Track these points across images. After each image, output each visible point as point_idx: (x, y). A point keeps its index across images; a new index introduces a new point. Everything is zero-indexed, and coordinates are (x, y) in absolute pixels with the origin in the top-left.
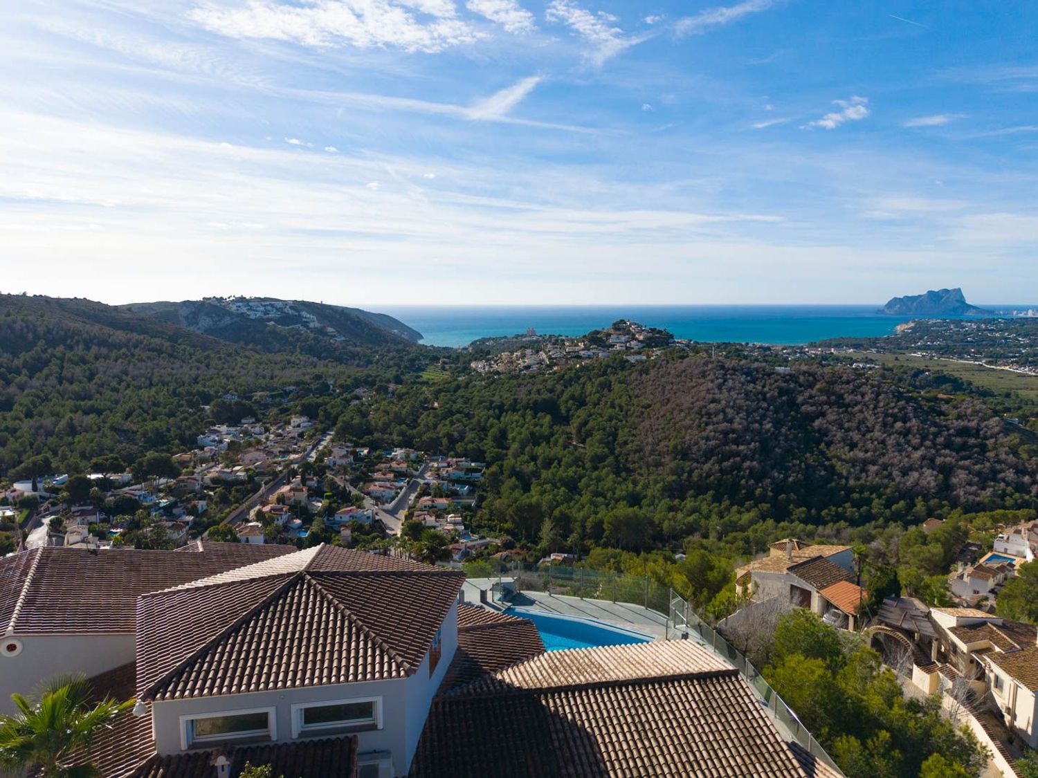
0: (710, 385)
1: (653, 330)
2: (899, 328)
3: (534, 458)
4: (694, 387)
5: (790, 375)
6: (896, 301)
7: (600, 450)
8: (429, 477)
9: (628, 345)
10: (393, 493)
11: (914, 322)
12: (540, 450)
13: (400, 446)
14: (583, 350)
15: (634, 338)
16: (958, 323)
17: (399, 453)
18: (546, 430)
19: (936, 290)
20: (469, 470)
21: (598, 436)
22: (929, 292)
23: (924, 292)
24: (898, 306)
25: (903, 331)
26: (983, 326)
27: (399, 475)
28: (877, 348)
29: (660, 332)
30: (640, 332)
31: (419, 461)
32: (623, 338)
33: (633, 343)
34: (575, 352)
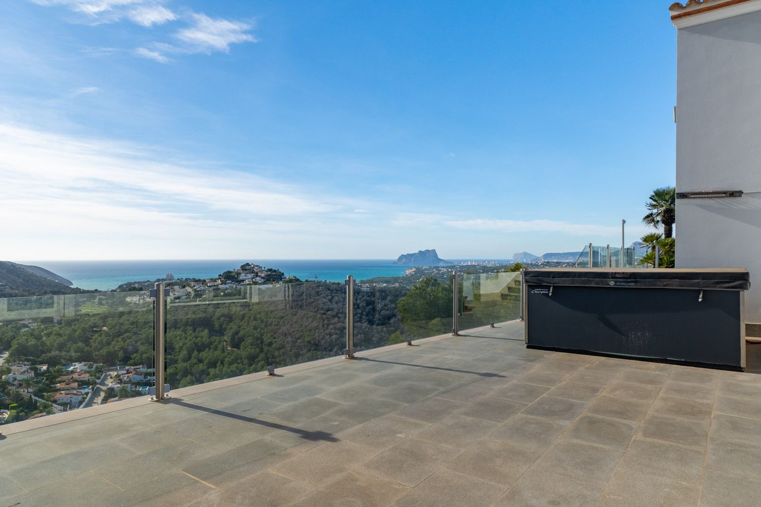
0: (325, 300)
1: (270, 270)
2: (407, 271)
3: (200, 361)
4: (313, 302)
5: (370, 292)
6: (403, 257)
7: (252, 351)
8: (110, 383)
9: (254, 280)
10: (80, 398)
11: (415, 268)
12: (204, 355)
13: (79, 360)
14: (222, 284)
15: (257, 276)
16: (437, 268)
17: (78, 366)
18: (206, 340)
19: (423, 250)
20: (146, 374)
21: (249, 340)
22: (419, 251)
23: (417, 252)
24: (404, 259)
25: (410, 273)
26: (450, 270)
27: (83, 384)
28: (399, 283)
29: (275, 271)
30: (262, 271)
31: (99, 371)
32: (250, 276)
33: (258, 279)
34: (215, 286)
